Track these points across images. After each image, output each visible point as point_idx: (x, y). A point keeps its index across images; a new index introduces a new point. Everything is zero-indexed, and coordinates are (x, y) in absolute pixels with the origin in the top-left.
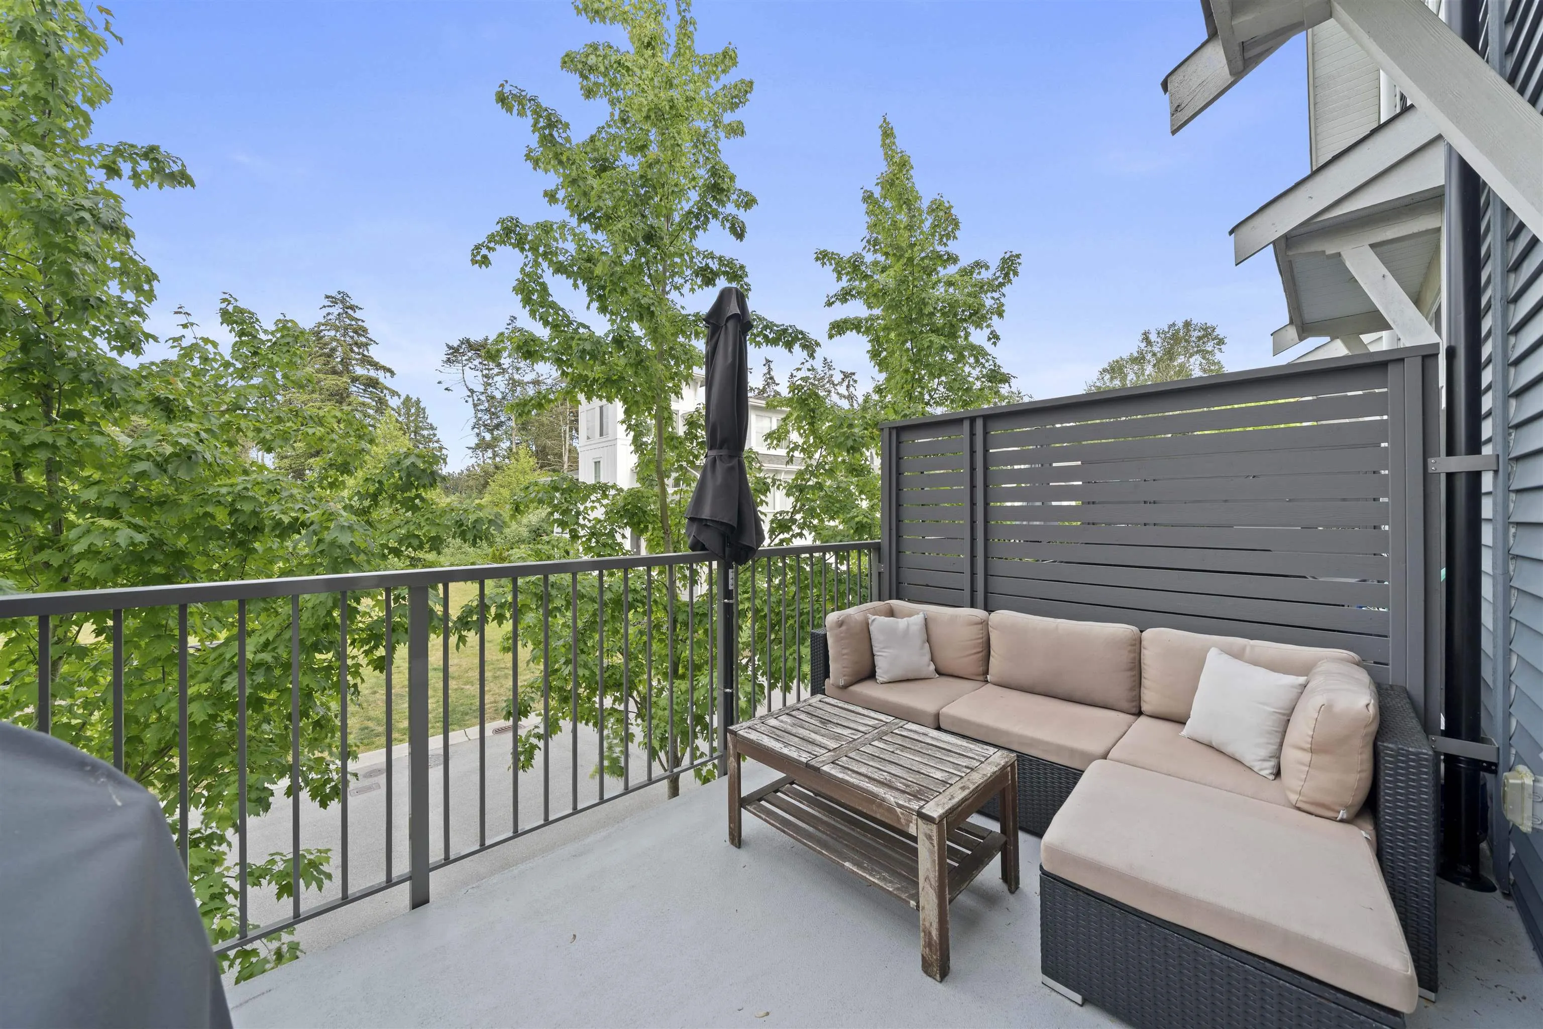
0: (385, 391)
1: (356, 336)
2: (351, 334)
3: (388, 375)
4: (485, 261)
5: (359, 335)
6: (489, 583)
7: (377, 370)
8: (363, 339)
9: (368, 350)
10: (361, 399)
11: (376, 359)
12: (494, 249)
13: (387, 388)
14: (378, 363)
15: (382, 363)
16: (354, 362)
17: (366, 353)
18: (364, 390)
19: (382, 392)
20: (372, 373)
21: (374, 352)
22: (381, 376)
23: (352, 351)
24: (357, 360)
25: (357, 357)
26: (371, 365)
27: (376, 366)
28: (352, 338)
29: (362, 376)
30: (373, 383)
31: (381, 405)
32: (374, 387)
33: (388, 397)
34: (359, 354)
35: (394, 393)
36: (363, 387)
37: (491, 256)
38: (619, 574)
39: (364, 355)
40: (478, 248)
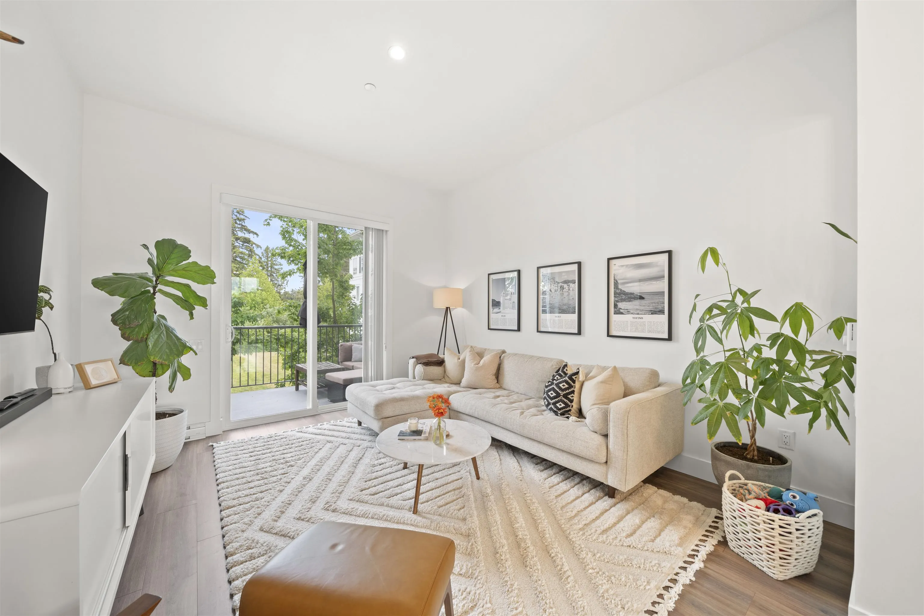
0: (254, 245)
1: (238, 215)
2: (236, 214)
3: (255, 236)
4: (268, 224)
5: (240, 214)
6: (250, 330)
7: (250, 233)
8: (242, 217)
9: (244, 222)
10: (241, 250)
11: (249, 228)
12: (271, 220)
13: (254, 244)
14: (250, 230)
15: (252, 230)
16: (237, 229)
17: (243, 224)
18: (243, 245)
19: (252, 246)
20: (247, 235)
21: (247, 223)
22: (251, 237)
23: (236, 223)
24: (239, 228)
25: (239, 226)
26: (246, 231)
27: (249, 232)
28: (236, 216)
29: (241, 237)
30: (247, 241)
31: (251, 253)
32: (247, 243)
33: (255, 249)
34: (240, 224)
35: (258, 246)
36: (242, 243)
37: (270, 222)
38: (284, 330)
39: (242, 225)
40: (266, 220)
